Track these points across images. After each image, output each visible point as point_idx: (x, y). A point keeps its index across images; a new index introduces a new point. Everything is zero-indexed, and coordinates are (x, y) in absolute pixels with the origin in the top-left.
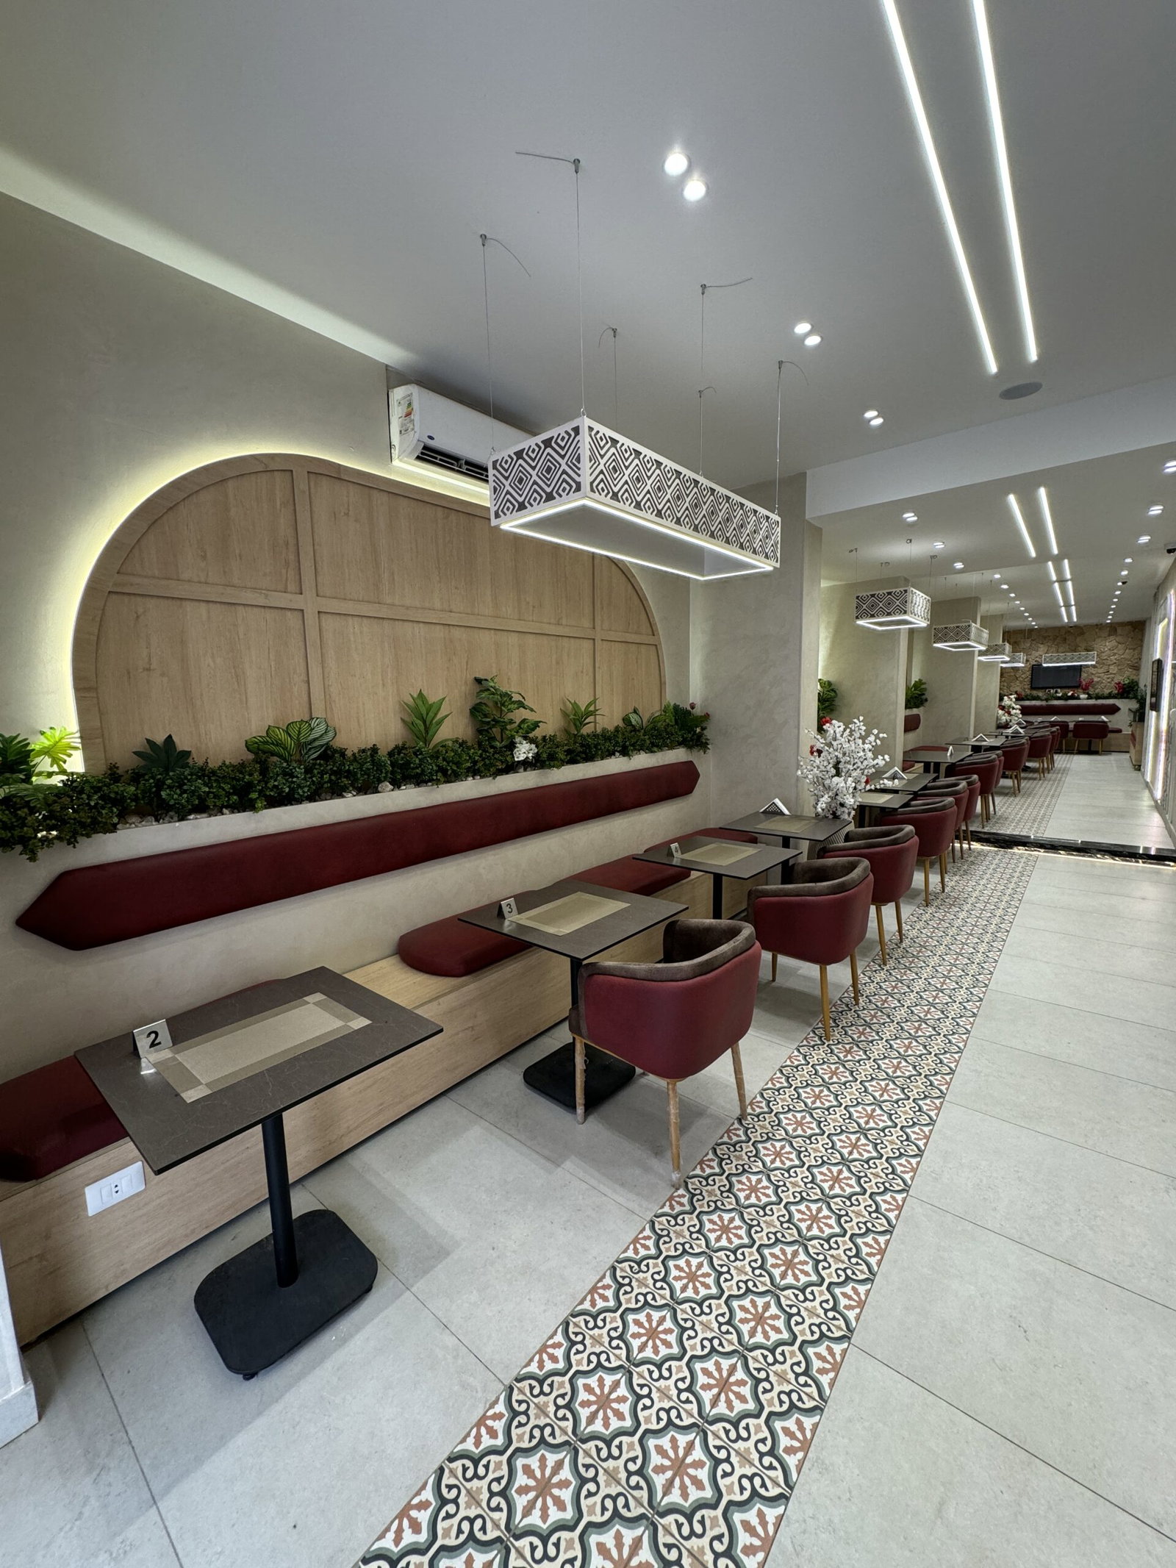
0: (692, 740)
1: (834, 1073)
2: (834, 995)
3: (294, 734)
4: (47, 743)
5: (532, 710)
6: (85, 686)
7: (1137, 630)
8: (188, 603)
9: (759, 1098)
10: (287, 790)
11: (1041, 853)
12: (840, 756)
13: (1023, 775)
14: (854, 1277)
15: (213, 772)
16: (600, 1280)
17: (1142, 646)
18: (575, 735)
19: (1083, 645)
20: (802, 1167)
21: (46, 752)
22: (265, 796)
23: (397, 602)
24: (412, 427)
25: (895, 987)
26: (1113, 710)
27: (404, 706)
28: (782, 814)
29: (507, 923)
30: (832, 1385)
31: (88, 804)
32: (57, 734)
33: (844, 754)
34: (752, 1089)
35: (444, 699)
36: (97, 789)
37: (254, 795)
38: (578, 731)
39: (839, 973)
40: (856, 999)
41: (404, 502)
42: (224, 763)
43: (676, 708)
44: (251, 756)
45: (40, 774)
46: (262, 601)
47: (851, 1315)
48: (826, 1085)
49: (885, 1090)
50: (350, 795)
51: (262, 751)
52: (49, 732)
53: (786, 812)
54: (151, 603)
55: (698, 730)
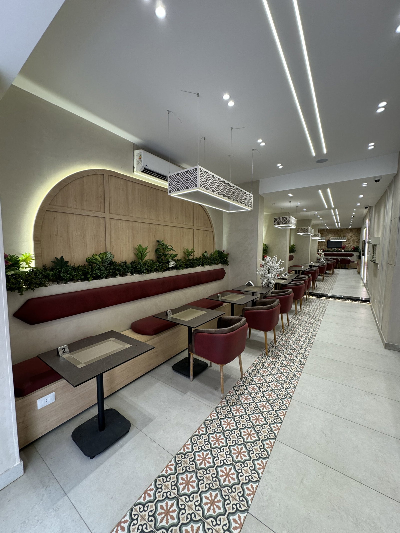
0: (223, 262)
1: (269, 365)
2: (269, 342)
3: (101, 257)
4: (24, 258)
5: (175, 251)
6: (37, 240)
7: (358, 230)
8: (70, 214)
9: (246, 373)
10: (99, 274)
11: (330, 299)
12: (270, 267)
13: (325, 275)
14: (276, 422)
15: (76, 268)
16: (201, 426)
17: (360, 236)
18: (187, 259)
19: (343, 235)
20: (260, 392)
21: (24, 260)
22: (92, 276)
23: (134, 216)
24: (141, 162)
25: (287, 339)
26: (352, 255)
27: (135, 249)
28: (252, 285)
29: (169, 317)
30: (271, 451)
31: (39, 277)
32: (27, 255)
33: (271, 267)
34: (244, 370)
35: (148, 247)
36: (41, 273)
37: (89, 276)
38: (188, 258)
39: (270, 335)
40: (275, 343)
41: (137, 185)
42: (79, 266)
43: (218, 251)
44: (87, 264)
45: (23, 268)
46: (93, 215)
47: (276, 432)
48: (267, 368)
49: (284, 370)
50: (118, 277)
51: (91, 262)
52: (24, 254)
53: (253, 285)
54: (59, 214)
55: (225, 259)
